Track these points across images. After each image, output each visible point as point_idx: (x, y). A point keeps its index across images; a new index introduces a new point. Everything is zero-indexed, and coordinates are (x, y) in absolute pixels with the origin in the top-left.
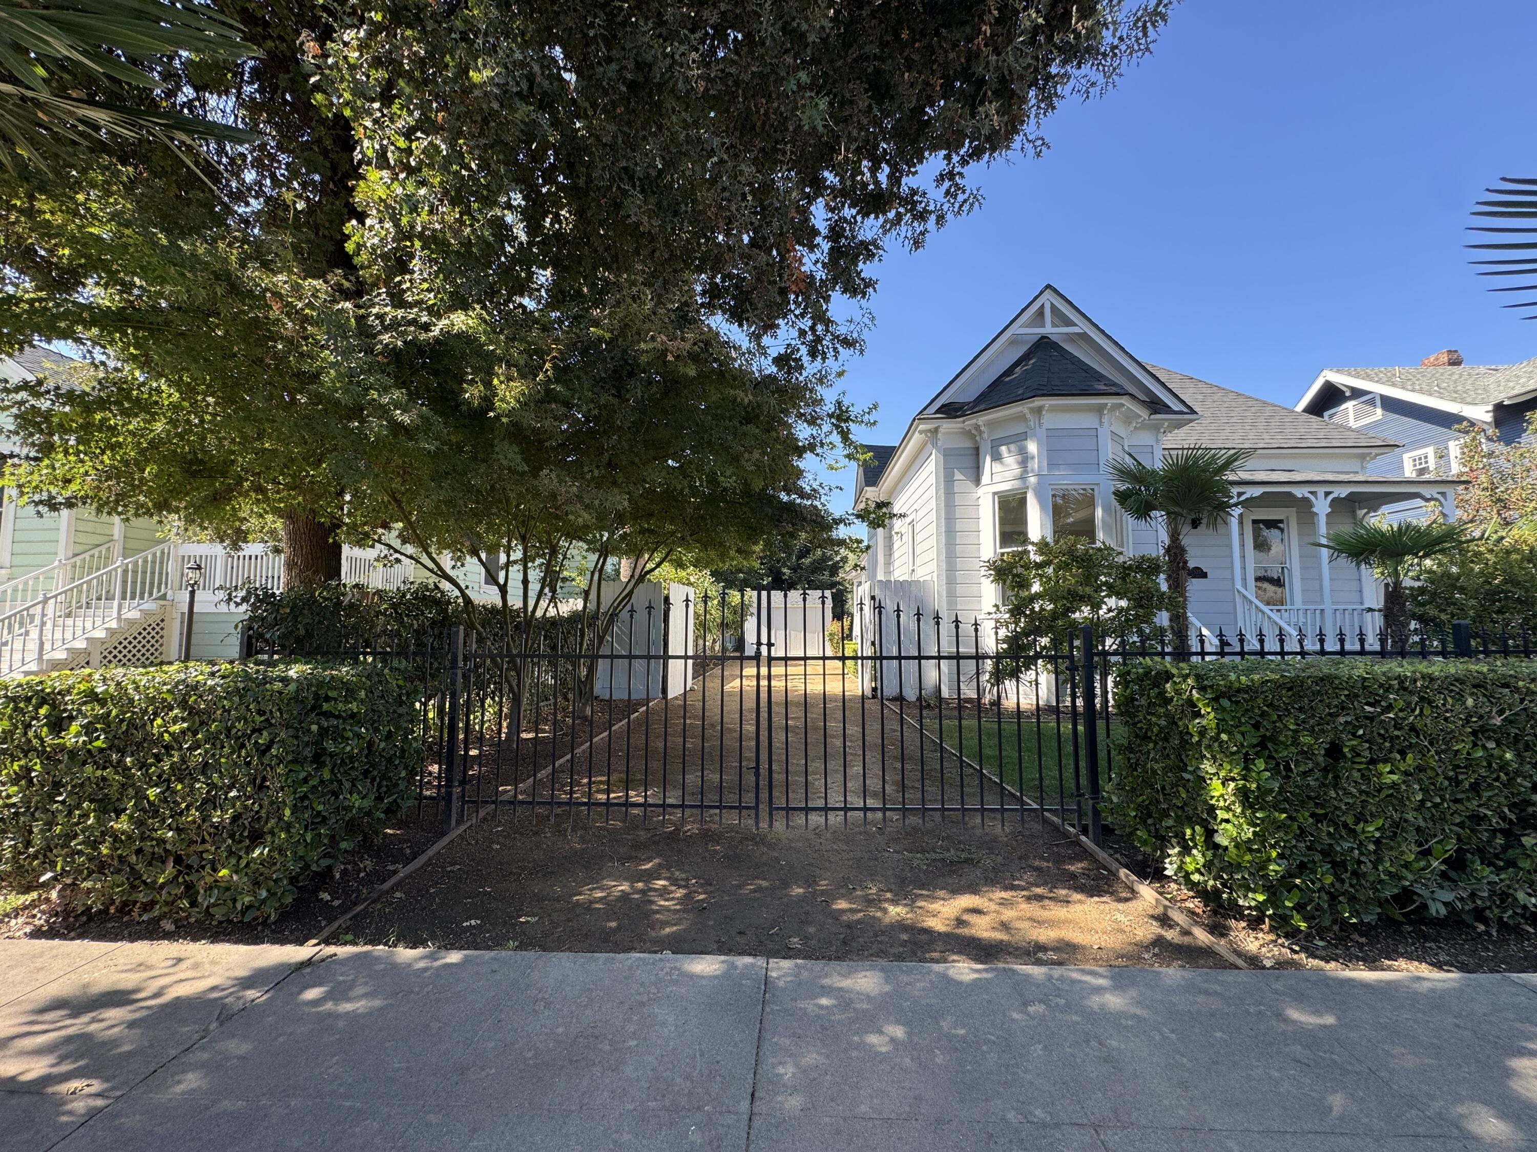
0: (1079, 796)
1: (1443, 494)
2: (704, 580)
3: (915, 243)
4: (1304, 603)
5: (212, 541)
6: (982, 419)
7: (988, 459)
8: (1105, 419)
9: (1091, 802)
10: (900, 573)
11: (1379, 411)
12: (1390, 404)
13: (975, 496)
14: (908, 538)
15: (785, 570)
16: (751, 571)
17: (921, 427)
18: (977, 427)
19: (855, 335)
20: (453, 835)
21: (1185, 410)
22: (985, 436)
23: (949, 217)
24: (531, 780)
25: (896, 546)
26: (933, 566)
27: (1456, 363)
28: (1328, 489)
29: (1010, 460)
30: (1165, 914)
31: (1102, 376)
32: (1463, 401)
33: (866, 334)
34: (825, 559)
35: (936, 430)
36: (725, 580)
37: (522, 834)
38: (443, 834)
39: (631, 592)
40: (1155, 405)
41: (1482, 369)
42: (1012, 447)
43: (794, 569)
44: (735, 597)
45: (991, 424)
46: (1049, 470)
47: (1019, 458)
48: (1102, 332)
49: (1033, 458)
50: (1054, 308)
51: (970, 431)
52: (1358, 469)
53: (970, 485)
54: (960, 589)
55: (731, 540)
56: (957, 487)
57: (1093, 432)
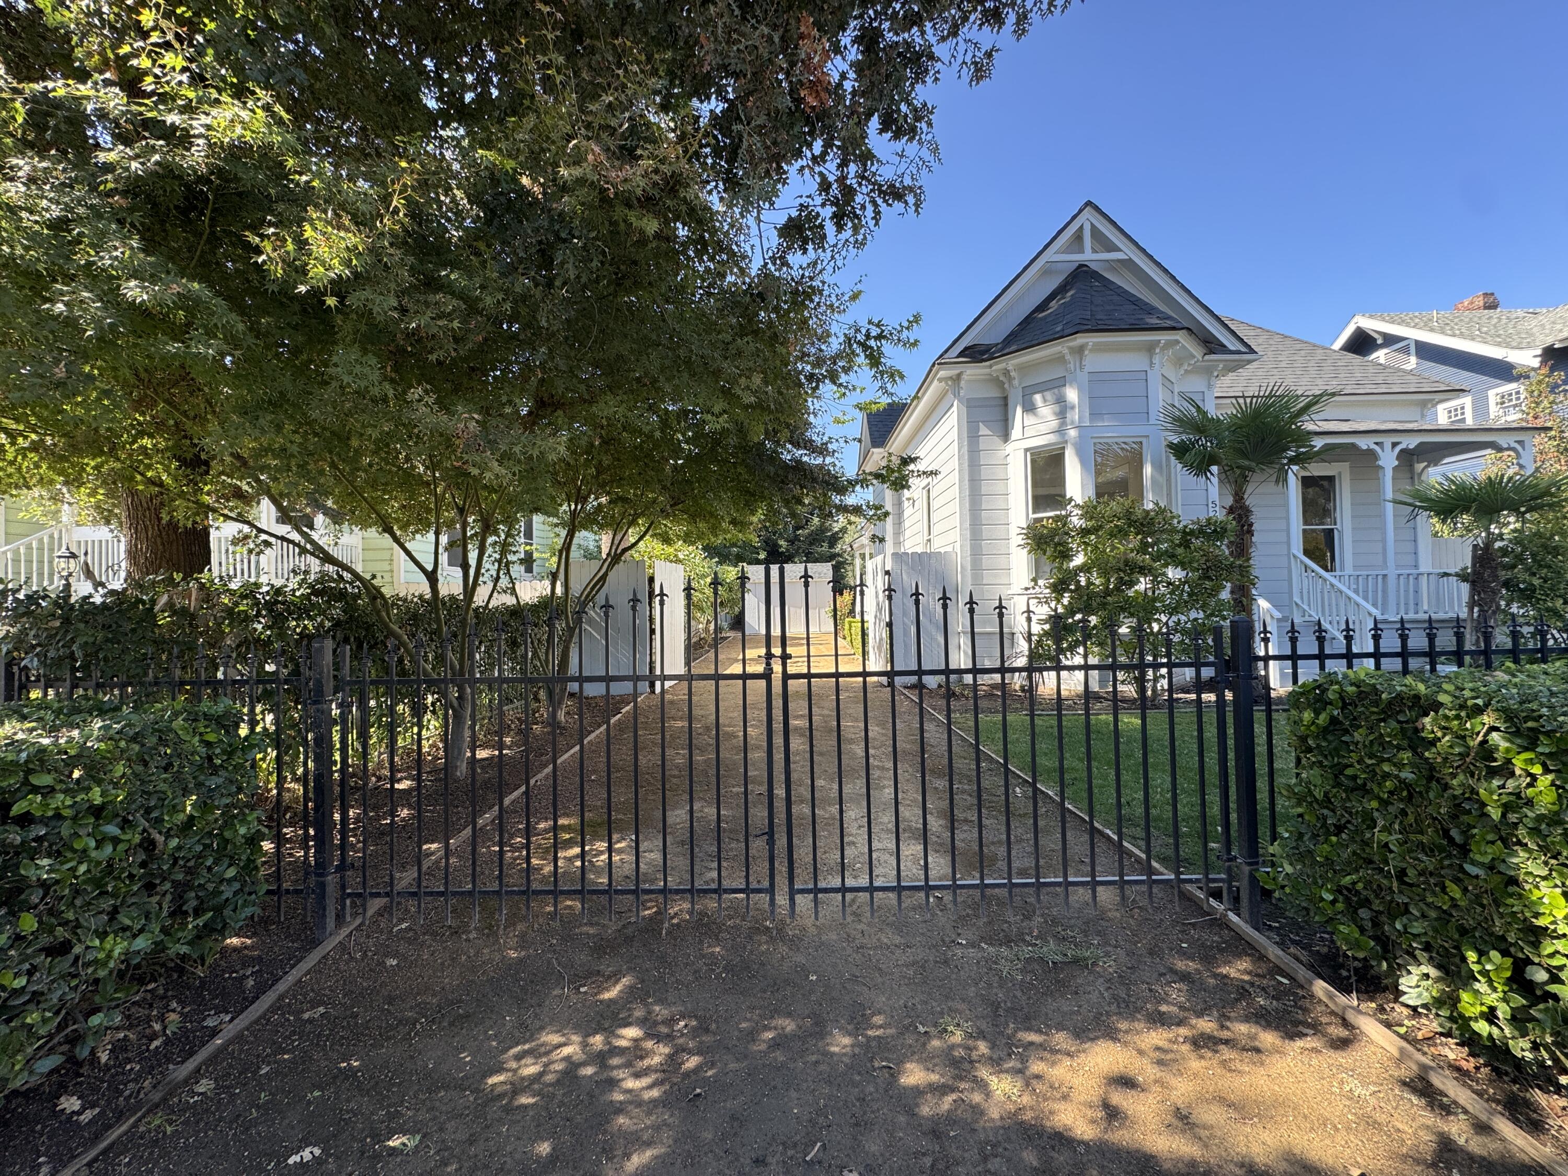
0: (1230, 860)
1: (1520, 442)
2: (693, 553)
3: (977, 70)
4: (1355, 567)
5: (95, 522)
6: (1012, 362)
7: (1019, 410)
8: (1156, 360)
9: (1247, 869)
10: (913, 543)
11: (1413, 360)
12: (1426, 352)
13: (1002, 454)
14: (921, 504)
15: (782, 542)
16: (747, 545)
17: (942, 374)
18: (1006, 372)
19: (908, 181)
20: (329, 945)
21: (1243, 349)
22: (1016, 382)
23: (1034, 17)
24: (468, 831)
25: (907, 514)
26: (955, 535)
27: (1491, 306)
28: (1396, 440)
29: (1046, 411)
30: (1423, 1079)
31: (1154, 308)
32: (1508, 346)
33: (924, 179)
34: (822, 530)
35: (959, 376)
36: (719, 554)
37: (434, 934)
38: (315, 943)
39: (606, 574)
40: (1211, 345)
41: (1520, 313)
42: (1048, 395)
43: (791, 542)
44: (730, 573)
45: (1021, 368)
46: (1091, 420)
47: (1056, 408)
48: (1150, 257)
49: (1073, 408)
50: (1095, 231)
51: (998, 377)
52: (1418, 417)
53: (997, 440)
54: (986, 562)
55: (724, 509)
56: (983, 444)
57: (1143, 375)
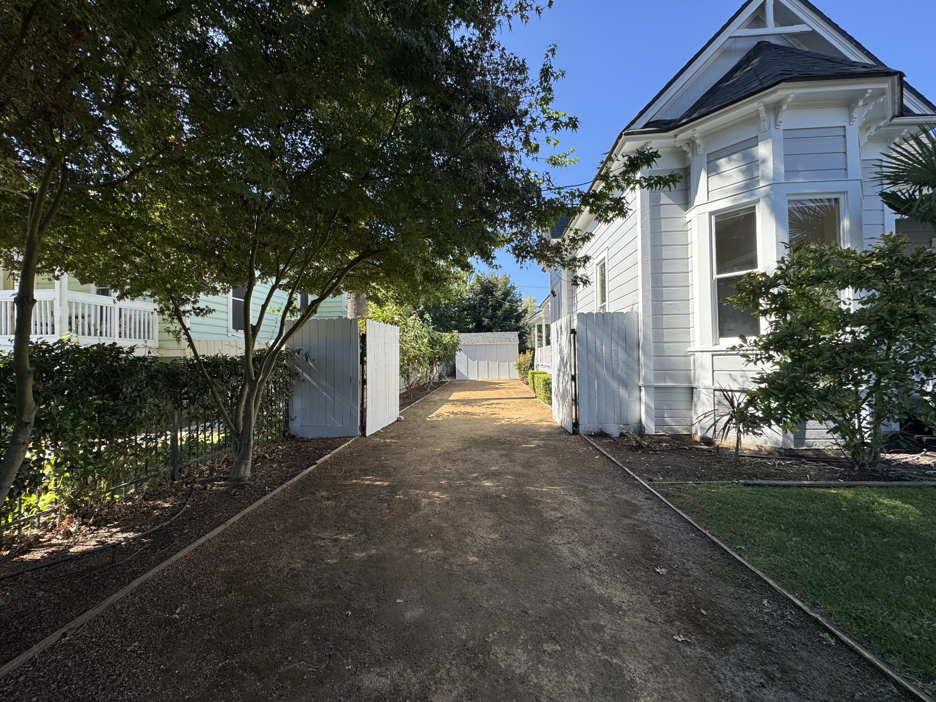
6: (698, 131)
7: (703, 176)
8: (857, 114)
13: (683, 221)
14: (595, 278)
15: (484, 319)
18: (691, 142)
21: (930, 112)
22: (700, 150)
29: (732, 172)
34: (511, 311)
42: (736, 157)
43: (491, 319)
44: (446, 337)
45: (708, 136)
46: (786, 178)
47: (745, 166)
48: (835, 27)
49: (765, 164)
51: (681, 145)
53: (678, 209)
54: (666, 321)
56: (664, 211)
57: (841, 132)
